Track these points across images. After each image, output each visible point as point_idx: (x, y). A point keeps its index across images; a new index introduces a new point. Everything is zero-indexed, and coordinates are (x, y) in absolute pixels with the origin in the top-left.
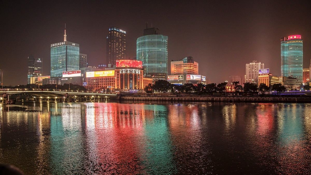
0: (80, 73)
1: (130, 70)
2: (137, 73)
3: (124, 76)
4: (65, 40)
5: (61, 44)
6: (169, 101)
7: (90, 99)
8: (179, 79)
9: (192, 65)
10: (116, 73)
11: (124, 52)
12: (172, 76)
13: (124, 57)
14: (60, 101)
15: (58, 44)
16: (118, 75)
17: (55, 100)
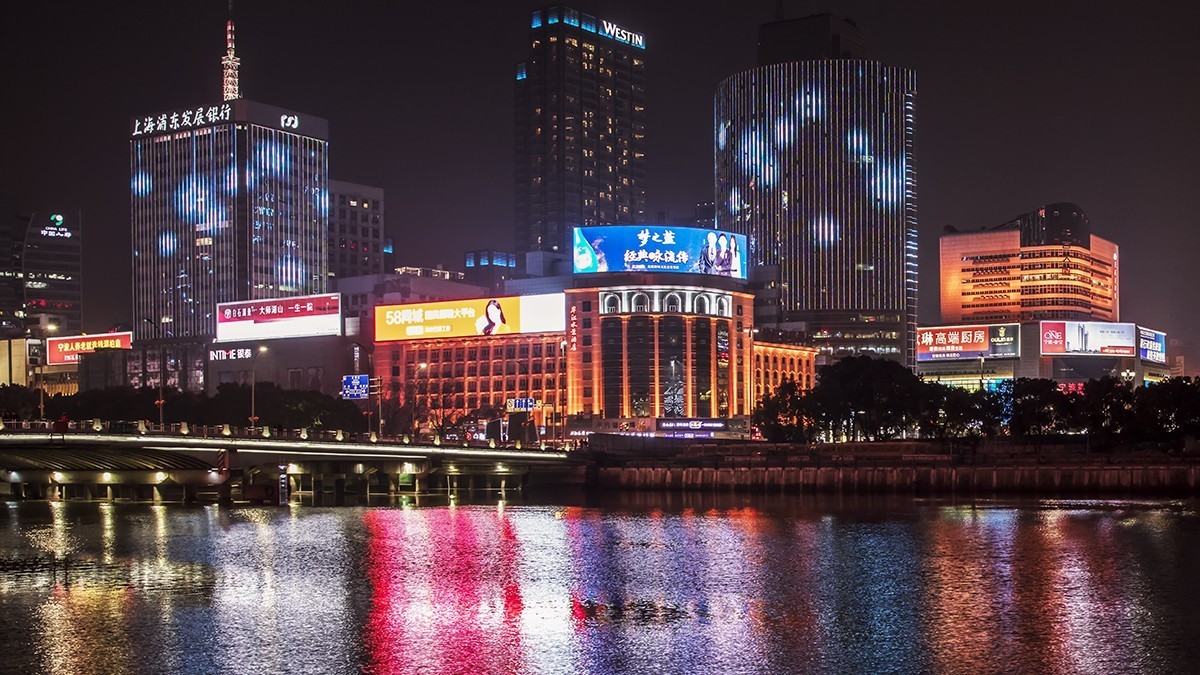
0: (333, 309)
1: (662, 295)
2: (714, 310)
3: (625, 334)
4: (231, 92)
5: (205, 119)
6: (903, 490)
7: (393, 487)
8: (994, 347)
9: (1076, 255)
10: (574, 309)
11: (634, 168)
12: (947, 332)
13: (632, 202)
14: (186, 497)
15: (180, 120)
16: (587, 324)
17: (152, 497)
